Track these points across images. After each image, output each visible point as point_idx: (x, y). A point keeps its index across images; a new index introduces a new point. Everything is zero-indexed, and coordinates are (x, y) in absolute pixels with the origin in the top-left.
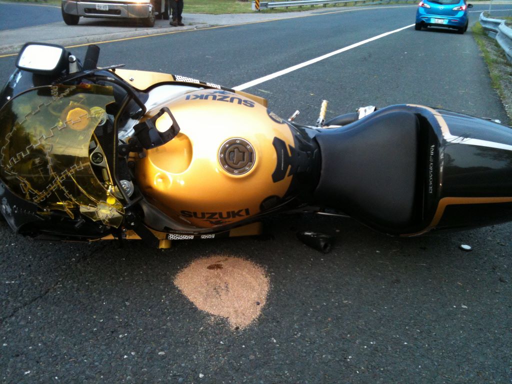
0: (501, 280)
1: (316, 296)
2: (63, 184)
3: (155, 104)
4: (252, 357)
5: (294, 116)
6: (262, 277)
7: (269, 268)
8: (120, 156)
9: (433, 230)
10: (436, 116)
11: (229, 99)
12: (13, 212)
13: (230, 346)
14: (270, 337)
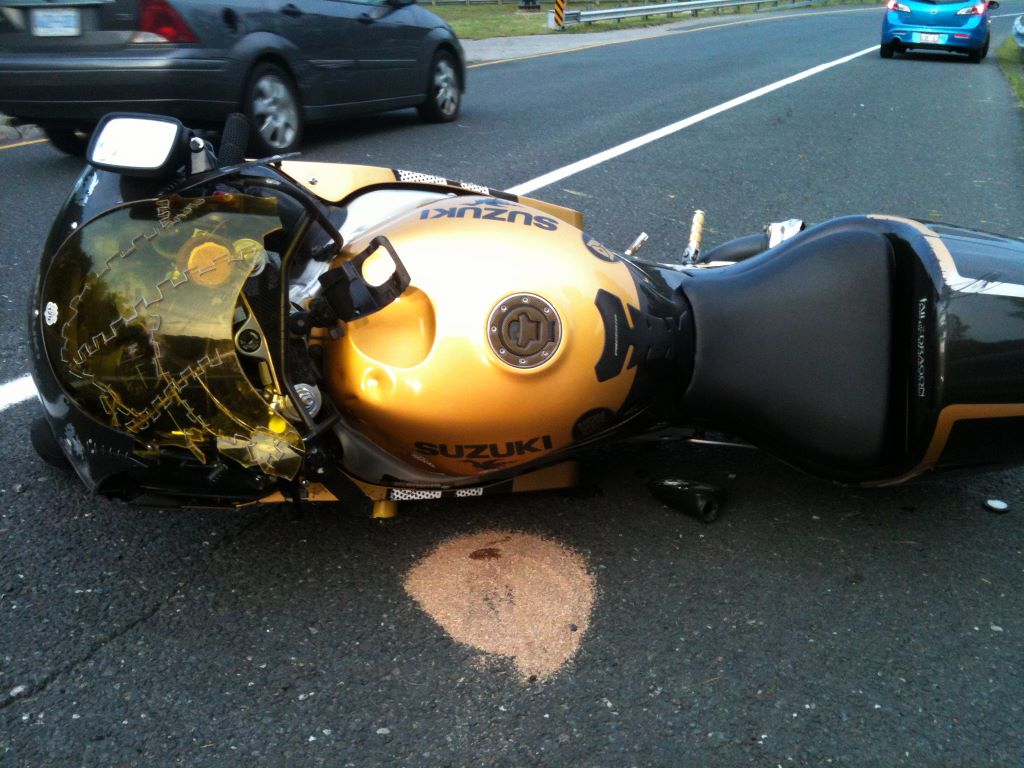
1: (691, 611)
2: (182, 396)
3: (359, 230)
4: (564, 738)
5: (637, 243)
6: (579, 572)
7: (594, 555)
8: (293, 336)
9: (928, 473)
10: (928, 239)
11: (505, 216)
12: (87, 453)
13: (519, 716)
14: (599, 697)
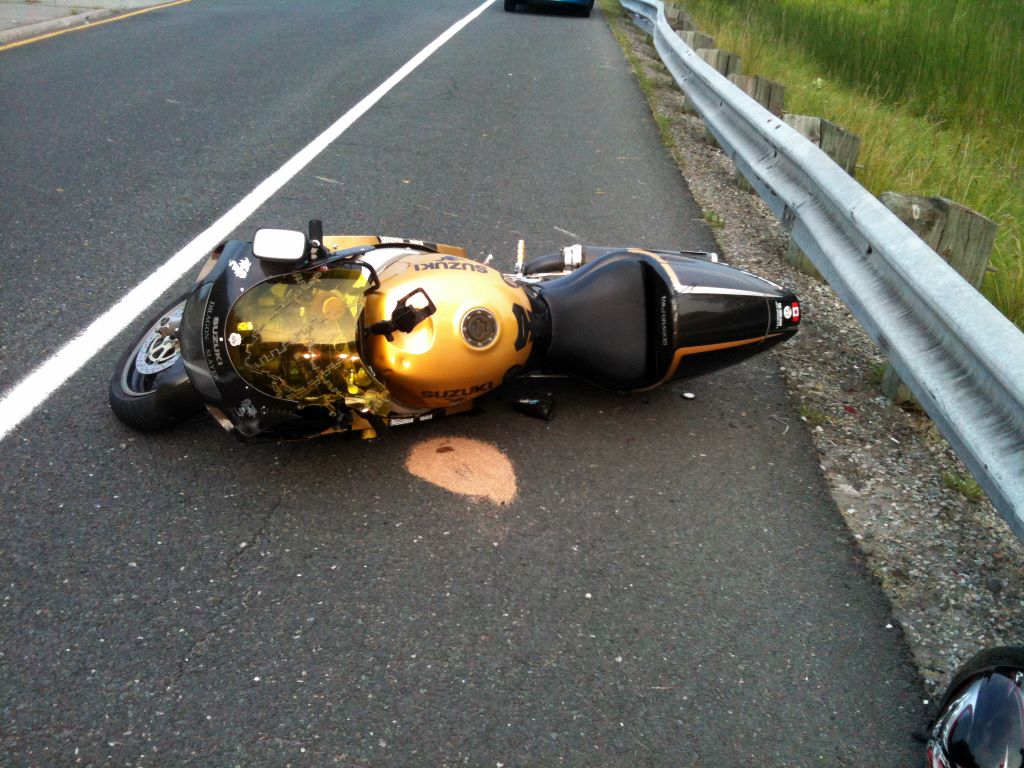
0: (731, 426)
7: (499, 444)
9: (666, 382)
10: (661, 263)
12: (259, 414)
13: (506, 518)
14: (537, 506)
